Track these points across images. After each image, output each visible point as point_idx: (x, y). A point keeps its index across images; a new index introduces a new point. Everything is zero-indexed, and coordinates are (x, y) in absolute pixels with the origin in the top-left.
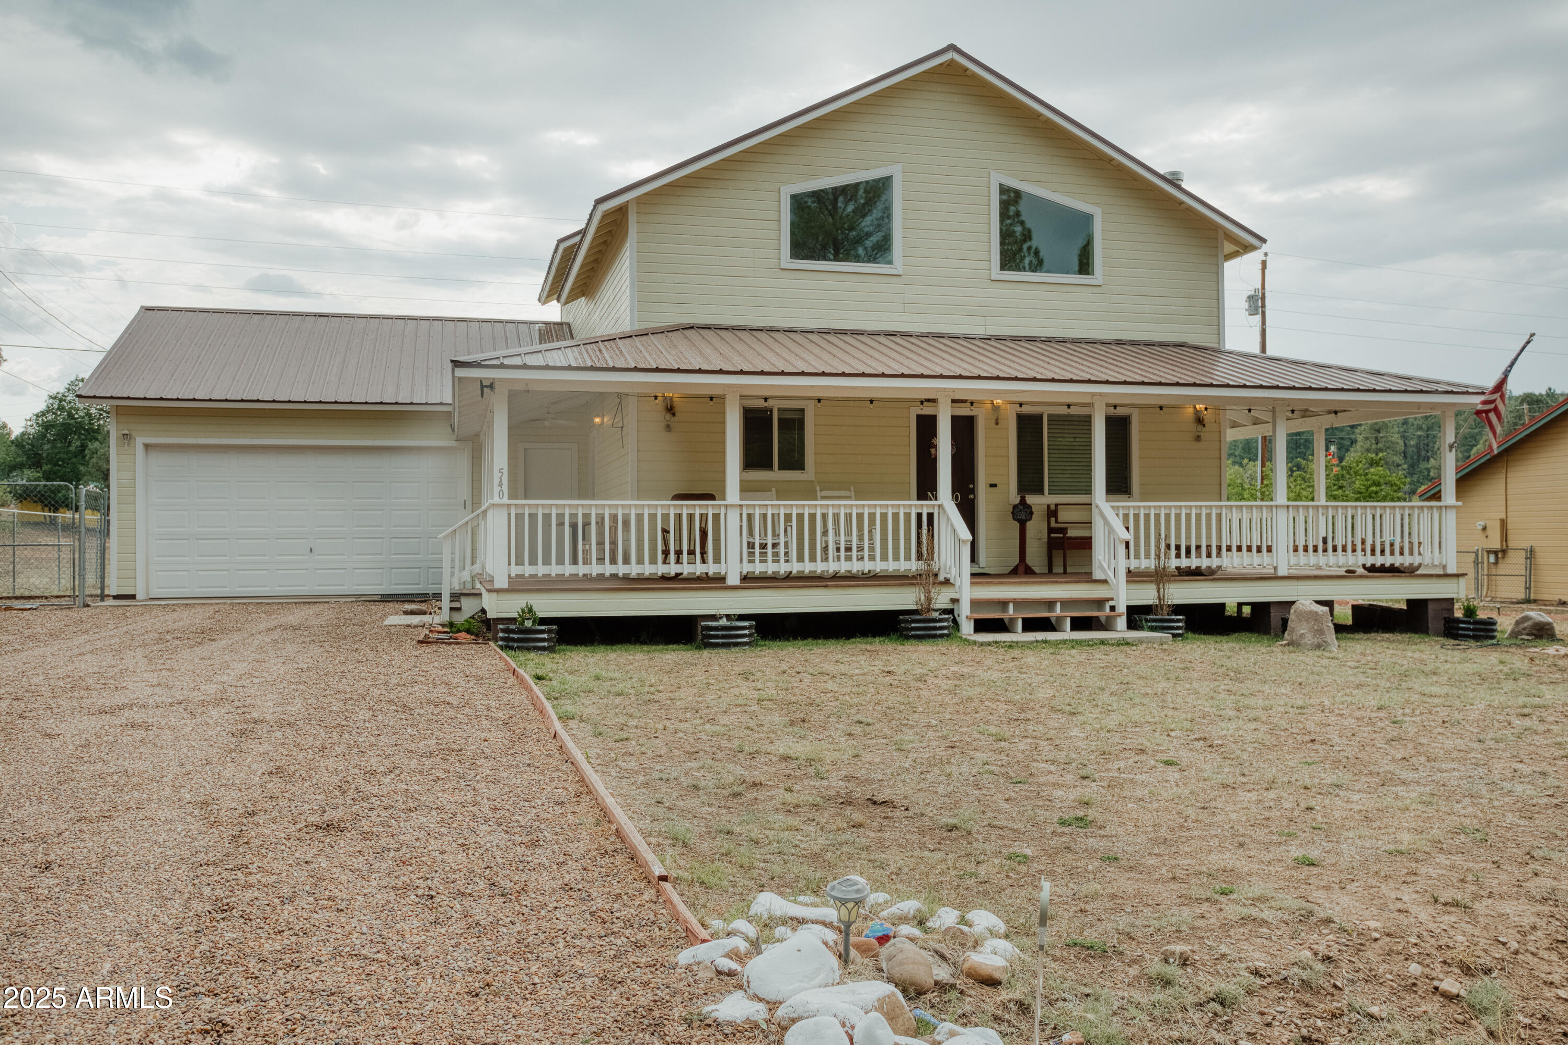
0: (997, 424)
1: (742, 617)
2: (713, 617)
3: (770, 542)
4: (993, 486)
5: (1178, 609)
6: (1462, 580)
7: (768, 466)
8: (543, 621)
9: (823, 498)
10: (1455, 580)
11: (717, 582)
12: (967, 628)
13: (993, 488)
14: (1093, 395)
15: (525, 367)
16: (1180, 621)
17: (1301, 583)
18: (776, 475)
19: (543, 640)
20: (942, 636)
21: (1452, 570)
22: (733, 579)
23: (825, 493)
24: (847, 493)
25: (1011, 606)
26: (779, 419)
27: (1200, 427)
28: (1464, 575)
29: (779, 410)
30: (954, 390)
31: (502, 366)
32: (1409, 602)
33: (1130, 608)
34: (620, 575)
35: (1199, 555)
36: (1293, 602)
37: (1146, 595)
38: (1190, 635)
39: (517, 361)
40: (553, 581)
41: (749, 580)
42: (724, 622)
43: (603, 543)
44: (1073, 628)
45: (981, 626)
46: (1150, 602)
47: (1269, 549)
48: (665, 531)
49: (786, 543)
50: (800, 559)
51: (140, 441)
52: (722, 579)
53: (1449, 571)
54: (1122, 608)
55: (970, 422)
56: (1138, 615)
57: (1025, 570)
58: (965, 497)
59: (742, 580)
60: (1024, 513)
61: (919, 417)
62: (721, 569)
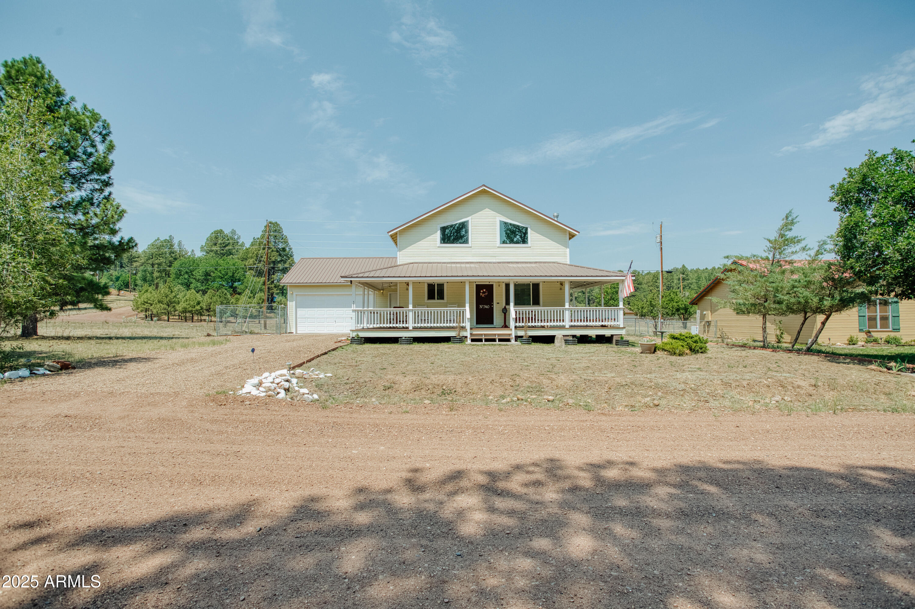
0: (500, 286)
2: (402, 337)
4: (498, 303)
5: (530, 337)
6: (624, 329)
7: (434, 298)
8: (361, 338)
10: (622, 329)
12: (469, 341)
14: (509, 279)
15: (357, 277)
16: (530, 340)
17: (572, 330)
18: (436, 301)
19: (361, 342)
20: (462, 343)
21: (622, 326)
22: (411, 328)
25: (483, 335)
26: (437, 287)
27: (562, 286)
29: (437, 284)
30: (469, 279)
31: (352, 277)
32: (597, 336)
33: (515, 336)
35: (545, 322)
36: (556, 335)
37: (521, 333)
38: (533, 343)
39: (355, 276)
41: (415, 328)
42: (404, 338)
44: (498, 341)
45: (473, 340)
46: (523, 335)
47: (563, 321)
48: (403, 316)
51: (294, 294)
52: (407, 328)
54: (514, 336)
55: (492, 286)
56: (517, 338)
57: (506, 326)
58: (491, 306)
59: (413, 328)
60: (505, 311)
61: (477, 285)
62: (407, 325)
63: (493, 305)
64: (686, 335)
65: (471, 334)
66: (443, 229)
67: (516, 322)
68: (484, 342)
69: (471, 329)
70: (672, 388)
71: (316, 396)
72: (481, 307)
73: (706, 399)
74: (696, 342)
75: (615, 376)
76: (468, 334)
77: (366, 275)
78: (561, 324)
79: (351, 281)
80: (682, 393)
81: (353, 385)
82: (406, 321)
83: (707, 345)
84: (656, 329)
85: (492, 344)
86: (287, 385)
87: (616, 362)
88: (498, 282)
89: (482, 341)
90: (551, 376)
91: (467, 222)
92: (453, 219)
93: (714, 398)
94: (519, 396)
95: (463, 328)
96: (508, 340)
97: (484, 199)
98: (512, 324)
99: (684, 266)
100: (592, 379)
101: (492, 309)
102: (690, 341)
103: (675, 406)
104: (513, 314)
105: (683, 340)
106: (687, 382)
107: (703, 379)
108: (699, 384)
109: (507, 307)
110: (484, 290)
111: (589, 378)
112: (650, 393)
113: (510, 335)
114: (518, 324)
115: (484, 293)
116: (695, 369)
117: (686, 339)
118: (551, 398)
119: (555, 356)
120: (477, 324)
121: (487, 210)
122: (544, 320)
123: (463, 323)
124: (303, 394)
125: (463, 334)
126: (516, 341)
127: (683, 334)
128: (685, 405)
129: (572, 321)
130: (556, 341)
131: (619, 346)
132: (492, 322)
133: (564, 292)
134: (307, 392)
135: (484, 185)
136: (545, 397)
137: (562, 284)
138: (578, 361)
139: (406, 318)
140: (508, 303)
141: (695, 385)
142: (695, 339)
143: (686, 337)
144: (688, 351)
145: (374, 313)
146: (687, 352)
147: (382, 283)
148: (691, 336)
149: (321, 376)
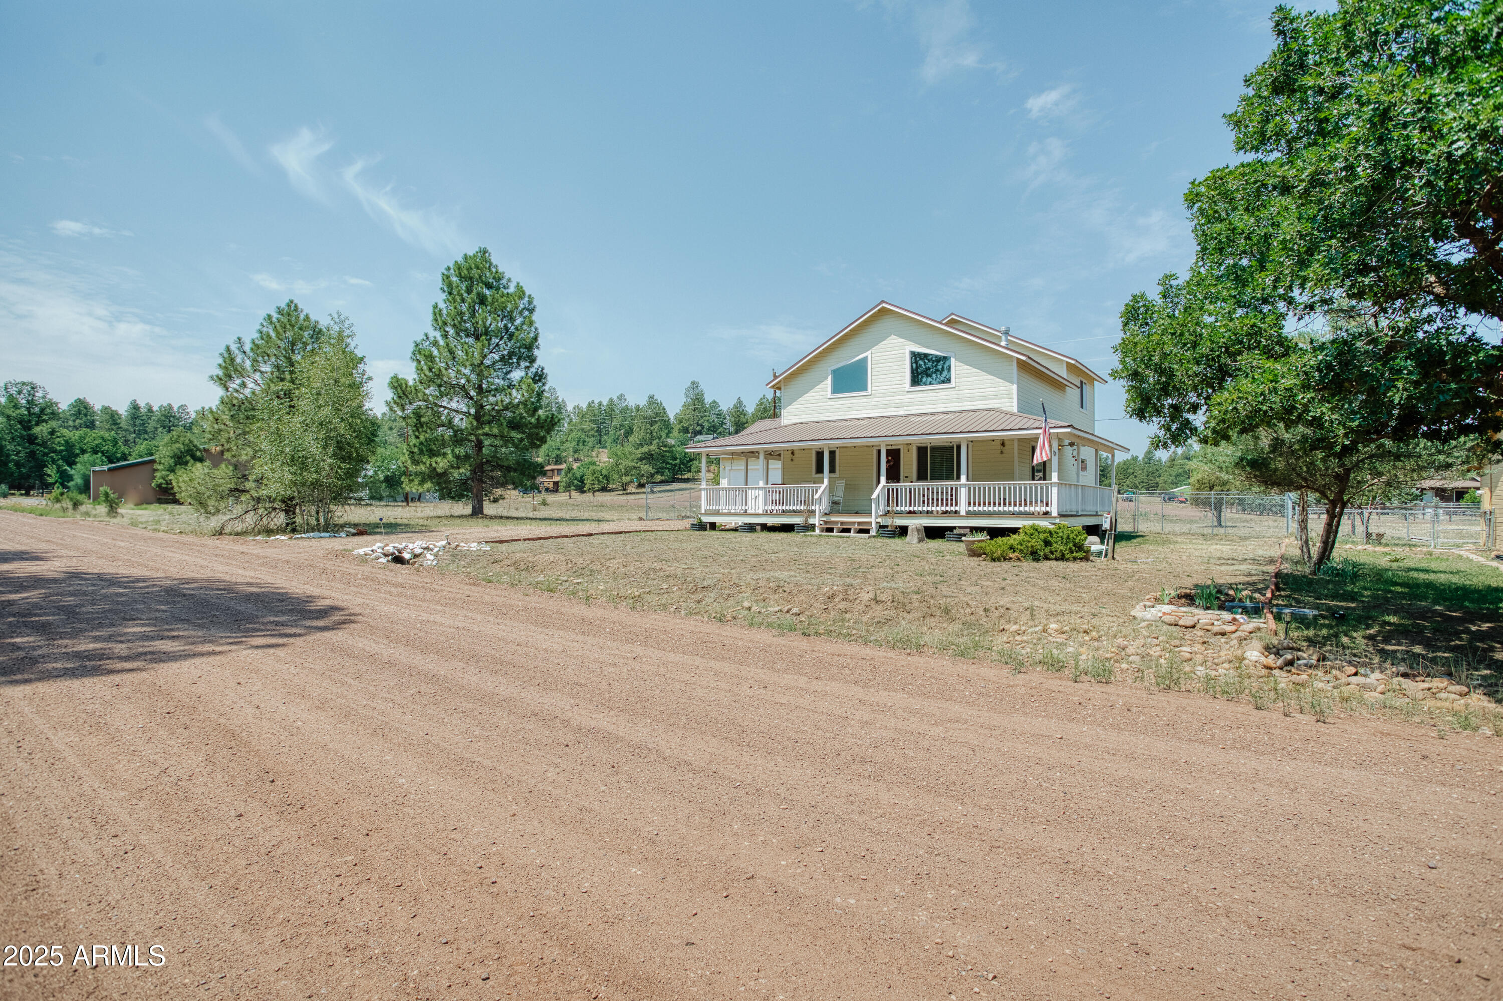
0: (909, 451)
4: (906, 477)
12: (818, 530)
21: (1054, 514)
54: (874, 526)
55: (898, 451)
63: (900, 479)
65: (822, 521)
66: (835, 373)
76: (816, 520)
78: (954, 508)
91: (865, 360)
92: (844, 358)
96: (867, 531)
97: (886, 323)
113: (870, 523)
114: (891, 509)
121: (893, 337)
129: (969, 504)
130: (909, 534)
135: (883, 302)
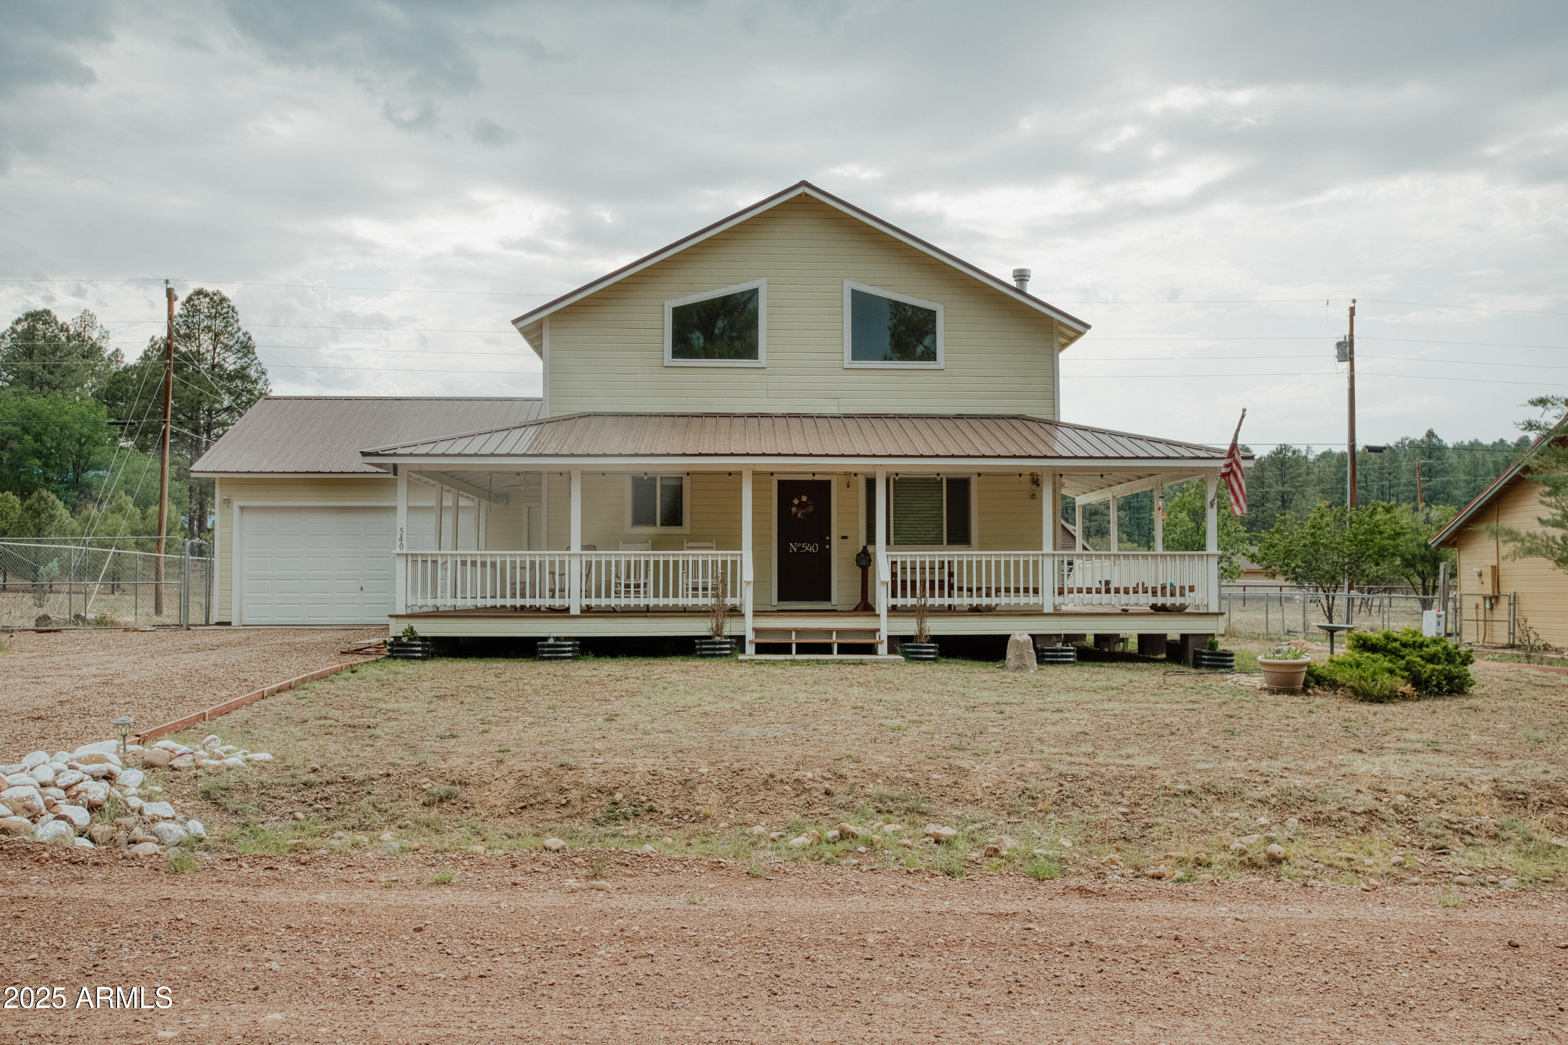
0: (848, 486)
1: (567, 639)
2: (546, 639)
3: (632, 583)
4: (844, 538)
5: (934, 639)
6: (1220, 618)
7: (651, 522)
8: (424, 639)
9: (689, 548)
10: (1215, 618)
11: (564, 612)
12: (750, 649)
13: (845, 540)
14: (875, 466)
15: (411, 455)
16: (933, 648)
17: (1063, 619)
18: (657, 530)
19: (418, 652)
20: (726, 655)
21: (1214, 608)
22: (575, 611)
23: (690, 544)
24: (709, 544)
25: (794, 634)
26: (661, 486)
27: (1034, 487)
28: (1222, 614)
29: (661, 478)
30: (754, 465)
31: (395, 455)
32: (1141, 637)
33: (890, 638)
34: (498, 605)
35: (980, 596)
36: (1009, 636)
37: (908, 626)
38: (941, 660)
39: (407, 451)
40: (472, 611)
41: (588, 612)
42: (551, 641)
43: (515, 584)
44: (839, 653)
45: (761, 648)
46: (912, 633)
47: (1036, 591)
48: (552, 573)
49: (645, 584)
50: (656, 595)
51: (236, 504)
52: (564, 610)
53: (1211, 611)
54: (884, 638)
55: (825, 486)
56: (898, 643)
57: (866, 607)
58: (822, 547)
59: (582, 611)
60: (865, 561)
61: (780, 483)
62: (565, 602)
63: (829, 542)
64: (1404, 639)
65: (757, 631)
67: (894, 595)
68: (794, 656)
69: (757, 613)
70: (1333, 807)
71: (196, 827)
72: (793, 547)
73: (1441, 842)
74: (1432, 659)
75: (1160, 763)
76: (747, 627)
77: (440, 449)
78: (1032, 600)
79: (395, 467)
80: (1362, 821)
81: (329, 790)
82: (562, 590)
83: (1470, 668)
84: (1330, 619)
85: (818, 661)
86: (98, 791)
87: (1175, 720)
88: (847, 474)
89: (830, 652)
90: (958, 763)
91: (757, 290)
92: (710, 285)
93: (1468, 839)
94: (846, 825)
95: (735, 612)
96: (870, 649)
98: (882, 599)
99: (1431, 434)
100: (1084, 772)
101: (825, 556)
102: (1414, 657)
103: (1336, 863)
104: (883, 572)
105: (1395, 653)
106: (1384, 786)
107: (1435, 778)
108: (1421, 794)
109: (870, 549)
110: (804, 499)
111: (1075, 770)
112: (1263, 820)
113: (874, 632)
114: (900, 601)
115: (801, 505)
116: (1419, 746)
117: (1406, 651)
118: (946, 832)
119: (994, 699)
120: (781, 598)
122: (979, 589)
123: (734, 595)
124: (153, 821)
125: (732, 627)
126: (891, 651)
127: (1395, 635)
128: (1368, 861)
130: (1010, 653)
131: (1204, 670)
132: (826, 596)
133: (1041, 506)
134: (170, 812)
136: (932, 828)
137: (1036, 481)
138: (1058, 716)
139: (562, 582)
140: (871, 538)
141: (1408, 796)
142: (1432, 649)
143: (1405, 645)
144: (1408, 688)
145: (474, 564)
146: (1401, 689)
147: (491, 473)
148: (1420, 640)
149: (230, 761)
